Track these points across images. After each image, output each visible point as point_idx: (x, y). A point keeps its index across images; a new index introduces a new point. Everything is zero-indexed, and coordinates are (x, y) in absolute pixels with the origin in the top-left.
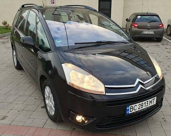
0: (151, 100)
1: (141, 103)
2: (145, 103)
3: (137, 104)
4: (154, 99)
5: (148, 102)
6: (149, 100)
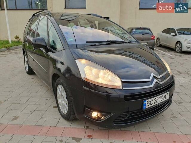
0: (165, 94)
1: (156, 97)
2: (160, 97)
3: (153, 99)
4: (167, 94)
5: (162, 96)
6: (163, 95)
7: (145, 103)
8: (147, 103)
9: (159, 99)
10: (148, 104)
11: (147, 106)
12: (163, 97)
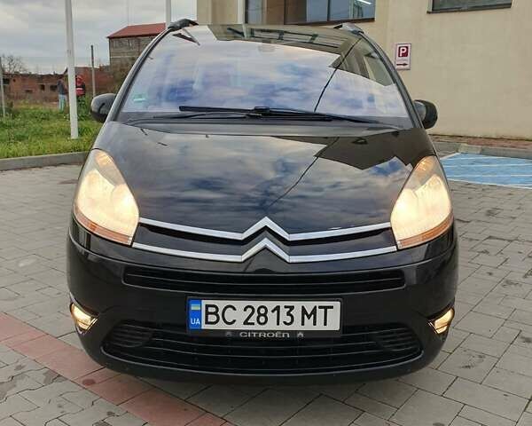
0: (308, 305)
2: (277, 309)
3: (239, 304)
4: (326, 308)
5: (292, 308)
6: (298, 305)
7: (194, 307)
8: (207, 313)
9: (272, 316)
10: (212, 318)
11: (207, 322)
12: (297, 313)
